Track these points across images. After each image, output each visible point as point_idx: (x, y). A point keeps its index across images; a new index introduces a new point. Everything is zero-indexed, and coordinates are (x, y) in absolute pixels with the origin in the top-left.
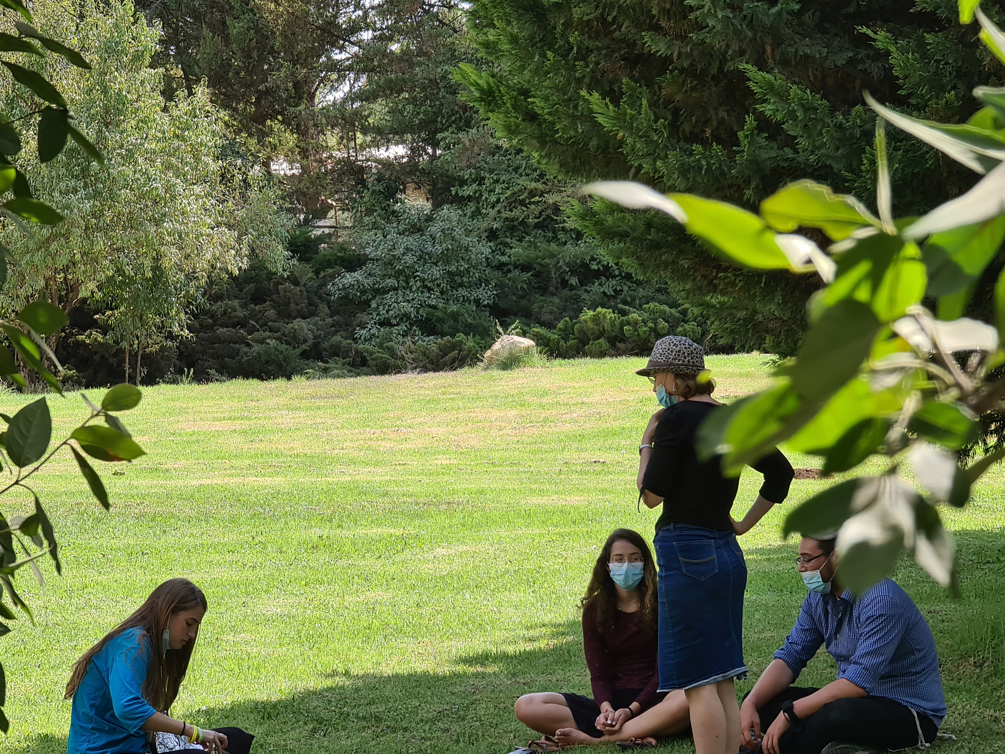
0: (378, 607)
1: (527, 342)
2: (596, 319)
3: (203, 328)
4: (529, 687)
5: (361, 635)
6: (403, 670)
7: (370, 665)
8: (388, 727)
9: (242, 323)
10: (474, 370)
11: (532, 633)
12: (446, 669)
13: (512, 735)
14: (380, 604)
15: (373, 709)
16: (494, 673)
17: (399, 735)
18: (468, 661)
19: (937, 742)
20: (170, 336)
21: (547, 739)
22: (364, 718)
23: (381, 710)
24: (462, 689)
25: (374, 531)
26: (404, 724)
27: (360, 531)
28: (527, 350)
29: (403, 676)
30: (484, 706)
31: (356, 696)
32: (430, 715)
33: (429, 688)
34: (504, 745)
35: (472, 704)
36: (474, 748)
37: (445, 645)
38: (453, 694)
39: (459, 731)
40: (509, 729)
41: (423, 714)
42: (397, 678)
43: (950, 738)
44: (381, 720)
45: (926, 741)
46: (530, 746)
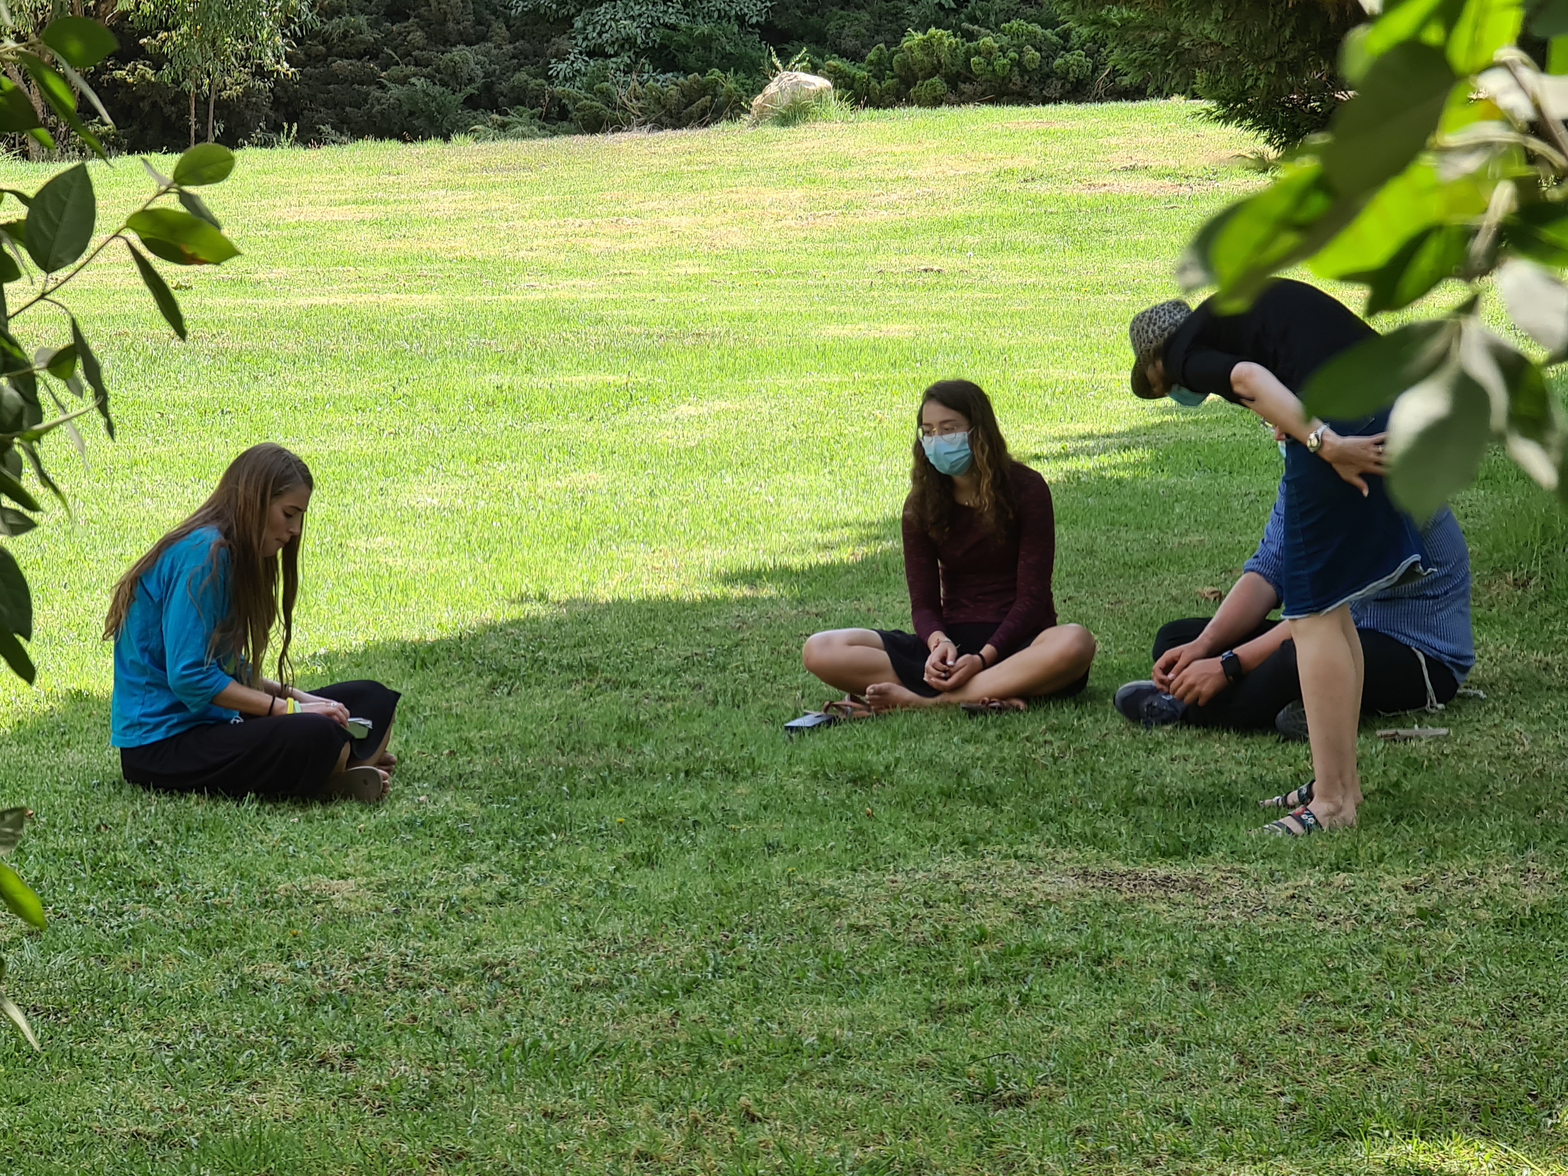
0: (589, 497)
1: (820, 83)
2: (927, 46)
3: (311, 59)
4: (825, 619)
5: (563, 539)
6: (632, 592)
7: (578, 586)
8: (607, 681)
9: (372, 52)
10: (736, 126)
11: (828, 536)
12: (697, 592)
13: (799, 694)
14: (592, 491)
15: (583, 654)
16: (771, 598)
17: (625, 693)
18: (729, 579)
19: (1456, 701)
20: (260, 72)
21: (853, 699)
22: (570, 667)
23: (596, 655)
24: (722, 623)
25: (582, 379)
26: (632, 677)
27: (559, 378)
28: (819, 96)
29: (629, 603)
30: (755, 648)
31: (557, 633)
32: (672, 663)
33: (670, 621)
34: (787, 709)
35: (737, 645)
36: (740, 713)
37: (694, 554)
38: (707, 630)
39: (717, 687)
40: (795, 684)
41: (660, 661)
42: (620, 606)
43: (1476, 696)
44: (596, 670)
45: (1439, 702)
46: (826, 710)
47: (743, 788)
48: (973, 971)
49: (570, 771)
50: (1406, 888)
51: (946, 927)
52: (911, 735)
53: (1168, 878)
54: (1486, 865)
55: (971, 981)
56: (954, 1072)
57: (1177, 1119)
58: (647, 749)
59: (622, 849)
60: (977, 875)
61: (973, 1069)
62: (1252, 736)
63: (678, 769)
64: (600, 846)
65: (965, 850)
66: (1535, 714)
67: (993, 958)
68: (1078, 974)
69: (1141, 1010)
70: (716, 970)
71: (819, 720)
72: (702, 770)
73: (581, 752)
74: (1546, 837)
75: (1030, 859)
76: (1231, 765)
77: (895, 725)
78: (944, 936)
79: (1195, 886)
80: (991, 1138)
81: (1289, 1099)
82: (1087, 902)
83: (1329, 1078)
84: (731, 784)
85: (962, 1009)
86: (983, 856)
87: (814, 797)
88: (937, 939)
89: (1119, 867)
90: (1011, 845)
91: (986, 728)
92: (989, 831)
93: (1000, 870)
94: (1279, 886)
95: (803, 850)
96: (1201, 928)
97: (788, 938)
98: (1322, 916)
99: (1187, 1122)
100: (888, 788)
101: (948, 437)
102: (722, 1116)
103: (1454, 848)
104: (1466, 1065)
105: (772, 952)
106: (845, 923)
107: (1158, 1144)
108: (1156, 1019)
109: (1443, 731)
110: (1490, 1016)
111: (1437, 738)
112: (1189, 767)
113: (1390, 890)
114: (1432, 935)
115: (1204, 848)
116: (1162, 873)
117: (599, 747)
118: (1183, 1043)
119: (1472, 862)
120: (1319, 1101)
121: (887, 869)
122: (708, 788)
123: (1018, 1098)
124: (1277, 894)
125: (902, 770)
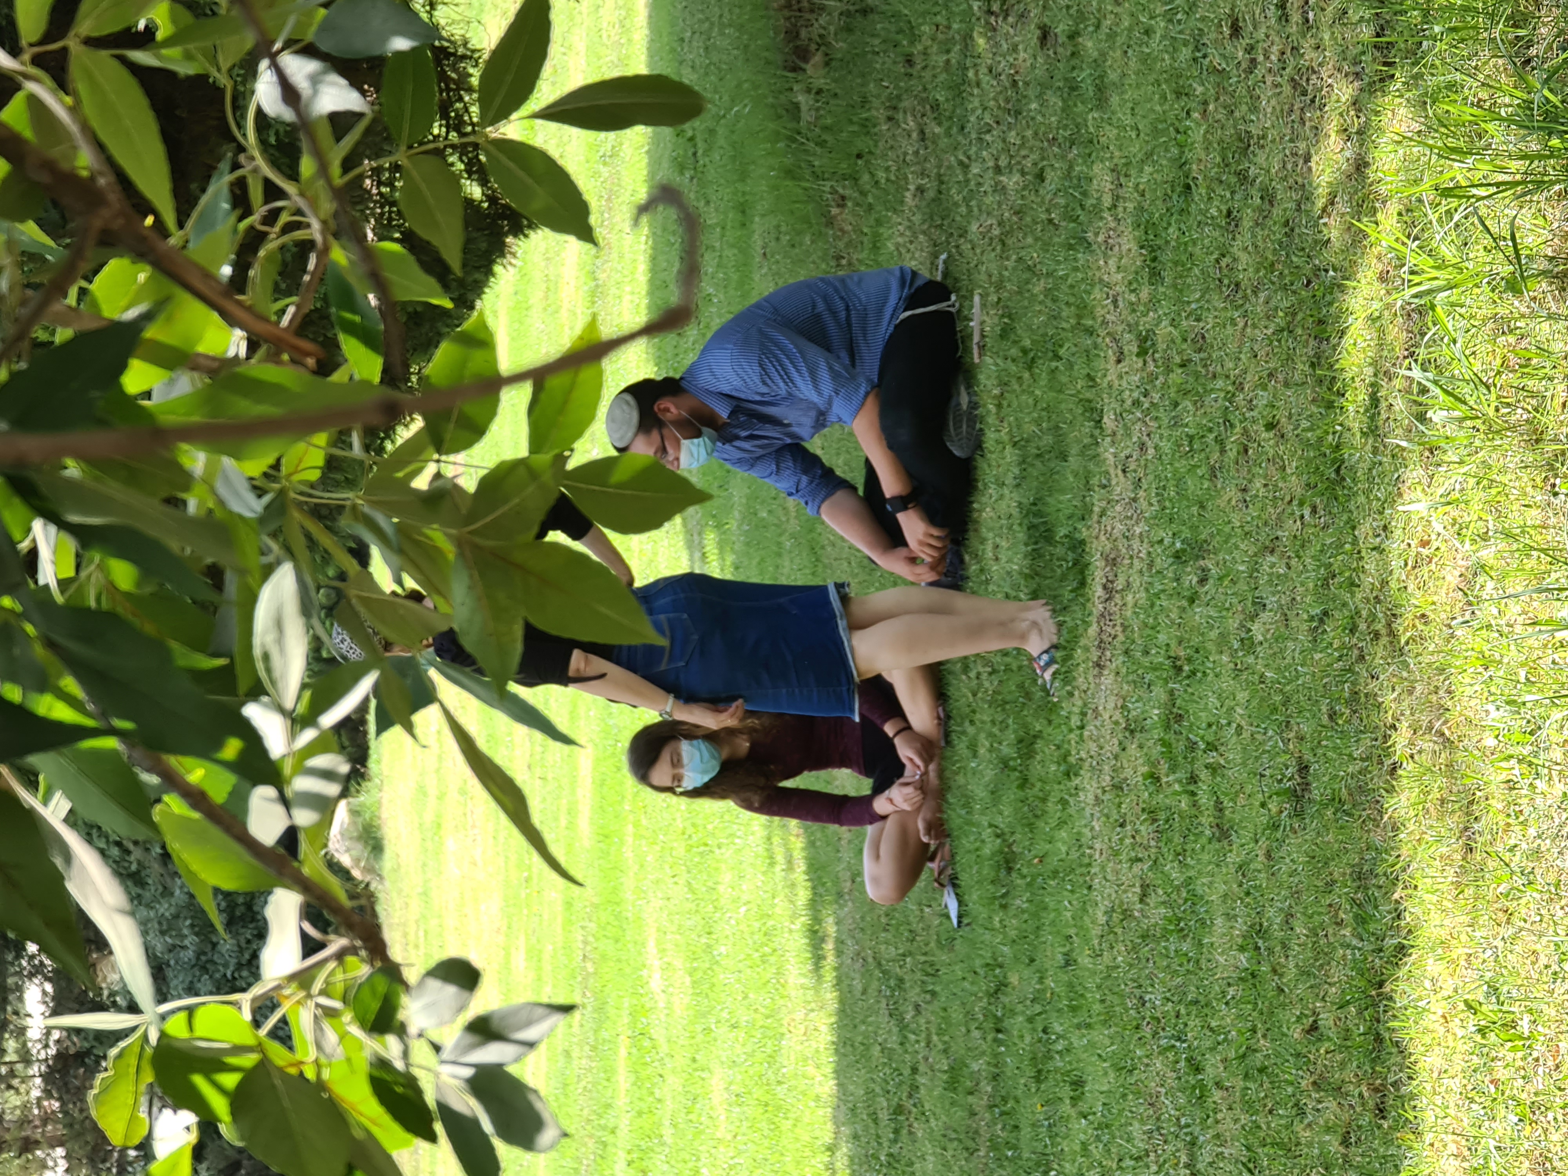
0: (735, 1088)
1: (341, 813)
5: (776, 1120)
6: (828, 1061)
7: (821, 1112)
8: (910, 1096)
10: (381, 896)
11: (780, 858)
12: (830, 996)
13: (927, 910)
14: (731, 1083)
15: (884, 1116)
16: (837, 924)
17: (921, 1080)
18: (818, 959)
22: (896, 1131)
23: (885, 1104)
24: (857, 976)
25: (623, 1080)
26: (907, 1072)
27: (621, 1101)
28: (355, 813)
29: (838, 1063)
30: (883, 947)
31: (864, 1140)
32: (895, 1030)
33: (855, 1027)
34: (941, 924)
35: (879, 964)
36: (943, 970)
37: (793, 993)
38: (864, 992)
39: (918, 990)
40: (918, 913)
41: (893, 1042)
42: (840, 1073)
43: (945, 262)
44: (899, 1106)
45: (949, 299)
46: (942, 885)
47: (1014, 979)
48: (1186, 792)
49: (994, 1146)
50: (1119, 361)
51: (1143, 810)
52: (967, 805)
53: (1105, 587)
54: (1101, 280)
55: (1193, 794)
56: (1276, 827)
57: (1321, 621)
58: (975, 1067)
59: (1066, 1108)
60: (1097, 771)
61: (1273, 807)
62: (976, 481)
63: (995, 1040)
64: (1064, 1129)
65: (1076, 775)
66: (963, 210)
67: (1173, 769)
68: (1190, 690)
69: (1223, 637)
70: (1179, 1039)
71: (953, 895)
72: (995, 1016)
73: (976, 1132)
74: (1075, 220)
75: (1084, 714)
76: (1003, 504)
77: (959, 821)
78: (1152, 814)
79: (1113, 562)
80: (1335, 800)
81: (1307, 512)
82: (1124, 670)
83: (1289, 471)
84: (1009, 989)
85: (1219, 808)
86: (1081, 759)
87: (1023, 911)
88: (1155, 820)
89: (1093, 630)
90: (1071, 730)
91: (964, 733)
92: (1058, 747)
93: (1093, 747)
94: (1114, 482)
95: (1072, 931)
96: (1151, 565)
97: (1151, 965)
98: (1142, 447)
99: (1325, 613)
100: (1018, 837)
101: (685, 759)
102: (1311, 1057)
103: (1083, 309)
104: (1279, 341)
105: (1162, 982)
106: (1139, 906)
107: (1343, 646)
108: (1233, 623)
109: (977, 299)
110: (1237, 308)
111: (983, 306)
112: (1004, 544)
113: (1120, 377)
114: (1161, 346)
115: (1078, 546)
116: (1099, 592)
117: (973, 1114)
118: (1254, 603)
119: (1097, 294)
120: (1308, 485)
121: (1091, 856)
122: (1013, 1013)
123: (1300, 771)
124: (1121, 486)
125: (999, 820)
